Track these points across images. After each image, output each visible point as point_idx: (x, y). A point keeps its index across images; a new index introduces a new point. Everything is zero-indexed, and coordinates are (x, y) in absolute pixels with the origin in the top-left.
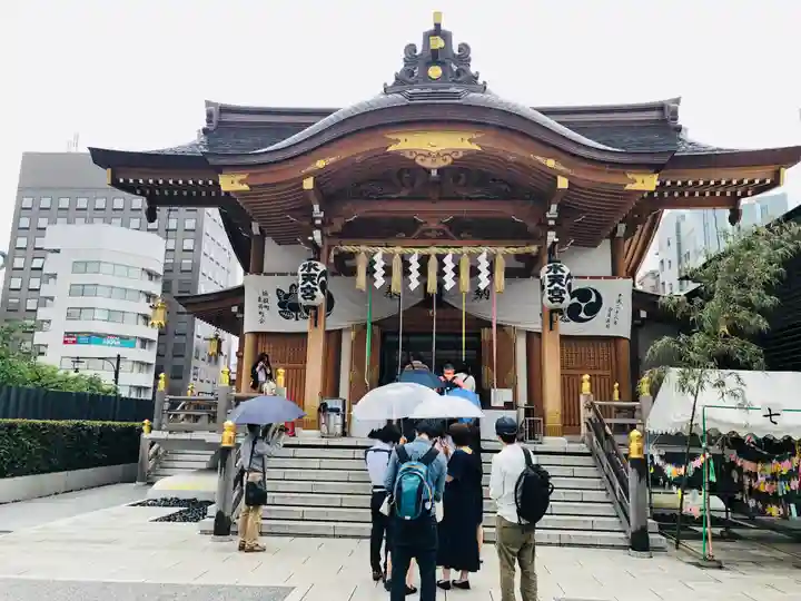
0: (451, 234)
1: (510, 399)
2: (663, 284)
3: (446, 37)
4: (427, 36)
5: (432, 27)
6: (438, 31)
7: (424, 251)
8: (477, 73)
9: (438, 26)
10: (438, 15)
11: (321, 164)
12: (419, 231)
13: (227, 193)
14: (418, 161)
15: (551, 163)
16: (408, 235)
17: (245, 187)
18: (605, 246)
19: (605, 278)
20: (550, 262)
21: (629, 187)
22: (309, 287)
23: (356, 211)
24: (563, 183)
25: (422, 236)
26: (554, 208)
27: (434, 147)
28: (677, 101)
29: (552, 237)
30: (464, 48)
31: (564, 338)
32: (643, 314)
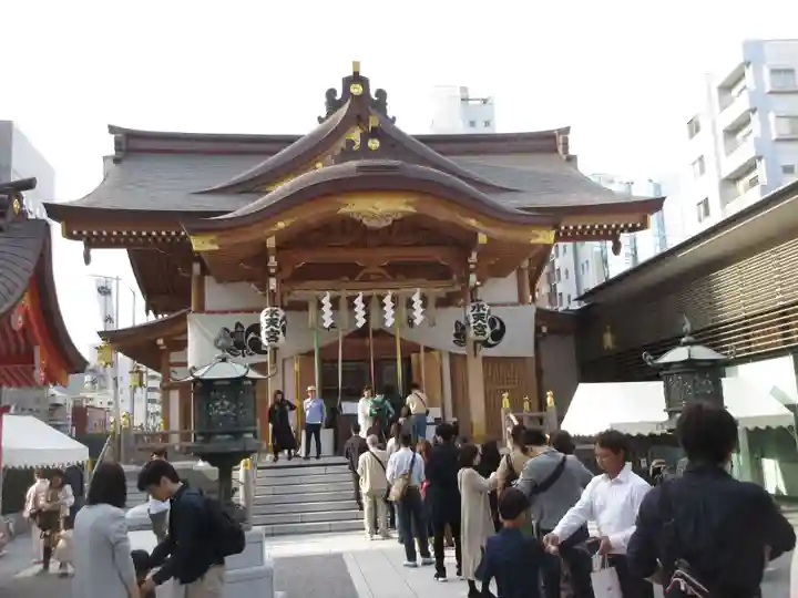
0: (389, 277)
1: (439, 416)
2: (561, 294)
3: (364, 82)
4: (348, 82)
5: (351, 74)
6: (356, 78)
7: (368, 293)
8: (394, 118)
9: (356, 74)
10: (356, 64)
11: (281, 225)
12: (361, 274)
13: (198, 252)
14: (365, 221)
15: (473, 222)
16: (352, 278)
17: (216, 247)
18: (513, 276)
19: (513, 304)
20: (472, 301)
21: (532, 241)
22: (272, 330)
23: (305, 258)
24: (482, 239)
25: (366, 279)
26: (474, 255)
27: (377, 209)
28: (567, 130)
29: (473, 278)
30: (381, 94)
31: (486, 359)
32: (544, 329)
